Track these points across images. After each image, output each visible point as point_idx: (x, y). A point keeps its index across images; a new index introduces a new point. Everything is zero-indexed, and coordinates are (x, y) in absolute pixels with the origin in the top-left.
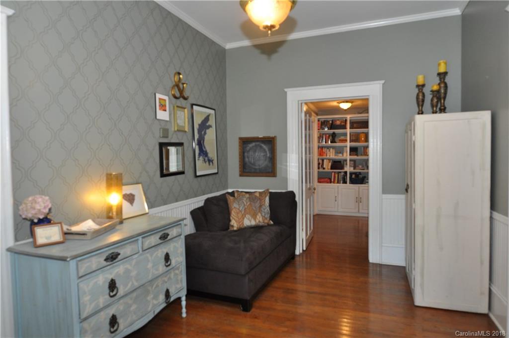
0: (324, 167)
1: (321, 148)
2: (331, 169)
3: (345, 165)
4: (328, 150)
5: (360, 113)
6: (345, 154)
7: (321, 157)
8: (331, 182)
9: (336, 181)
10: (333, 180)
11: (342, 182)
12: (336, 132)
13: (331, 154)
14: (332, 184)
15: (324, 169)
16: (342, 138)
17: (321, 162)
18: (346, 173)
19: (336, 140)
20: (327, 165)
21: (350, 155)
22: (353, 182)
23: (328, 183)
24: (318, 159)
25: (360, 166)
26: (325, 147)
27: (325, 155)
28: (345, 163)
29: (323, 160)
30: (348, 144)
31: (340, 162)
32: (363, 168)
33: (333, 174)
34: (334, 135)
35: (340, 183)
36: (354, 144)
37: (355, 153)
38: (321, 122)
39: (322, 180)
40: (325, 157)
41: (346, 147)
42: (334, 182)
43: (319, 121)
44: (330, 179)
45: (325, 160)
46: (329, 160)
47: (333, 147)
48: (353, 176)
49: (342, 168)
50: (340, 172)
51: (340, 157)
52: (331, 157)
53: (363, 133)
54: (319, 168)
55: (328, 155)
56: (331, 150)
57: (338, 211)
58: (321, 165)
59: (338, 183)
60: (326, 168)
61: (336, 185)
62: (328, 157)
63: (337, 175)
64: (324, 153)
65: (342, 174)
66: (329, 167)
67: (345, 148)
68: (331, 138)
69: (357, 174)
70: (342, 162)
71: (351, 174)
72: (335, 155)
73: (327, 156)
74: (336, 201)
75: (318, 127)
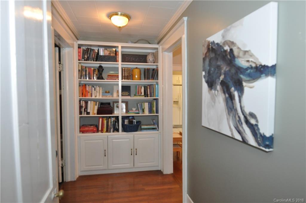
0: (88, 111)
1: (83, 87)
2: (98, 114)
3: (115, 108)
4: (93, 89)
5: (135, 43)
6: (115, 95)
7: (84, 98)
8: (98, 131)
9: (105, 129)
10: (100, 129)
11: (112, 130)
12: (103, 65)
13: (98, 94)
14: (100, 134)
15: (88, 113)
16: (112, 72)
17: (83, 104)
18: (117, 118)
19: (104, 75)
20: (93, 109)
21: (122, 95)
22: (126, 129)
23: (94, 132)
24: (80, 101)
25: (134, 109)
26: (89, 85)
27: (89, 94)
28: (115, 105)
29: (86, 103)
30: (120, 82)
31: (109, 104)
32: (138, 111)
33: (101, 120)
34: (101, 69)
35: (110, 132)
36: (128, 82)
37: (127, 93)
38: (84, 50)
39: (87, 129)
40: (90, 98)
41: (118, 85)
42: (102, 131)
43: (79, 48)
44: (97, 127)
45: (89, 102)
46: (95, 101)
47: (99, 85)
48: (126, 122)
49: (112, 112)
50: (110, 117)
51: (108, 98)
52: (97, 98)
53: (136, 68)
54: (81, 113)
55: (93, 95)
56: (98, 88)
57: (108, 169)
58: (83, 108)
59: (107, 131)
60: (91, 113)
61: (105, 134)
62: (93, 97)
63: (105, 122)
64: (89, 92)
65: (113, 119)
66: (96, 112)
67: (115, 87)
68: (97, 72)
69: (130, 119)
70: (111, 105)
71: (124, 118)
72: (103, 96)
73: (91, 96)
74: (105, 156)
75: (79, 56)
